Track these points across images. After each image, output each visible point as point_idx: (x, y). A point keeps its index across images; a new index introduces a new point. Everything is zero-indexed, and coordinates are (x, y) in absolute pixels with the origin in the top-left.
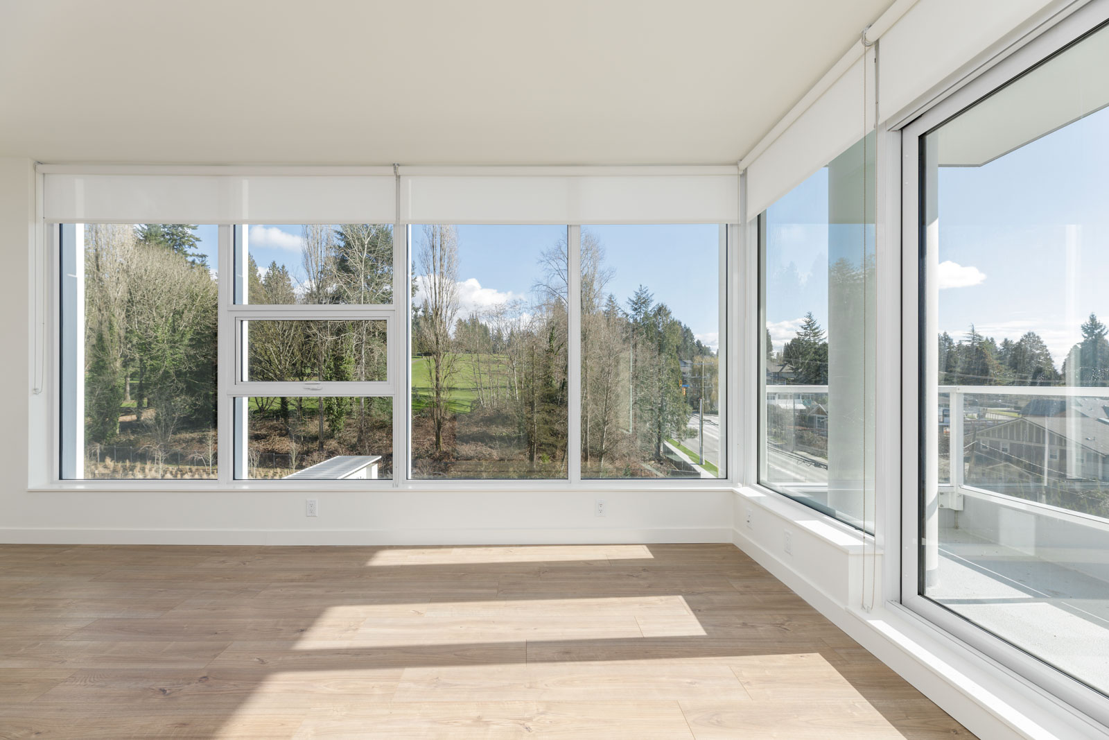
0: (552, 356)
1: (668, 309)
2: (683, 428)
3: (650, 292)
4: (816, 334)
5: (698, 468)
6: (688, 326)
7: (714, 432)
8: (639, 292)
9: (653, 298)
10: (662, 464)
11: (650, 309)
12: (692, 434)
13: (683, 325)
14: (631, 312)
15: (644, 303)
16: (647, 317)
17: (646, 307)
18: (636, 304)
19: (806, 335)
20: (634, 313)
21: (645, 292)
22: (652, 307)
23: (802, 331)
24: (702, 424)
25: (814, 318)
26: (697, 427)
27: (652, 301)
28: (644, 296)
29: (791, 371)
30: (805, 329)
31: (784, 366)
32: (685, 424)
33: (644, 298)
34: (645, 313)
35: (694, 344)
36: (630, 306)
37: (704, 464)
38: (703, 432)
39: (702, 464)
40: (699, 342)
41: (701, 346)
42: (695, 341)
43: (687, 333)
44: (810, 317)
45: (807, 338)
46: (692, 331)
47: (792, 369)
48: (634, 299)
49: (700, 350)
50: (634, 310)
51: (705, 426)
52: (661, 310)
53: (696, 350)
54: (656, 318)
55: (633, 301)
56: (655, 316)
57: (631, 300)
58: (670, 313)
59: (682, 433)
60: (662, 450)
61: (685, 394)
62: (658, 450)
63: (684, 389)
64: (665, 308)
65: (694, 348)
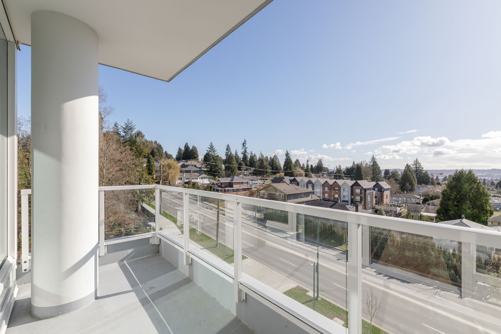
1: (143, 134)
3: (134, 124)
4: (214, 151)
6: (160, 143)
8: (126, 123)
9: (135, 127)
10: (139, 216)
11: (133, 133)
13: (158, 143)
15: (130, 129)
16: (131, 136)
17: (132, 132)
18: (125, 129)
19: (210, 151)
20: (124, 134)
21: (131, 124)
23: (209, 149)
25: (213, 144)
27: (134, 128)
28: (130, 125)
29: (205, 167)
30: (210, 149)
31: (203, 164)
33: (130, 127)
34: (131, 134)
35: (163, 153)
36: (122, 129)
40: (166, 152)
42: (164, 151)
43: (159, 147)
44: (211, 144)
45: (210, 153)
47: (205, 166)
48: (124, 127)
49: (167, 156)
53: (164, 156)
54: (136, 138)
55: (124, 128)
56: (135, 136)
57: (122, 127)
58: (144, 136)
59: (151, 198)
60: (140, 208)
61: (155, 178)
62: (137, 208)
63: (155, 176)
64: (141, 134)
65: (163, 155)
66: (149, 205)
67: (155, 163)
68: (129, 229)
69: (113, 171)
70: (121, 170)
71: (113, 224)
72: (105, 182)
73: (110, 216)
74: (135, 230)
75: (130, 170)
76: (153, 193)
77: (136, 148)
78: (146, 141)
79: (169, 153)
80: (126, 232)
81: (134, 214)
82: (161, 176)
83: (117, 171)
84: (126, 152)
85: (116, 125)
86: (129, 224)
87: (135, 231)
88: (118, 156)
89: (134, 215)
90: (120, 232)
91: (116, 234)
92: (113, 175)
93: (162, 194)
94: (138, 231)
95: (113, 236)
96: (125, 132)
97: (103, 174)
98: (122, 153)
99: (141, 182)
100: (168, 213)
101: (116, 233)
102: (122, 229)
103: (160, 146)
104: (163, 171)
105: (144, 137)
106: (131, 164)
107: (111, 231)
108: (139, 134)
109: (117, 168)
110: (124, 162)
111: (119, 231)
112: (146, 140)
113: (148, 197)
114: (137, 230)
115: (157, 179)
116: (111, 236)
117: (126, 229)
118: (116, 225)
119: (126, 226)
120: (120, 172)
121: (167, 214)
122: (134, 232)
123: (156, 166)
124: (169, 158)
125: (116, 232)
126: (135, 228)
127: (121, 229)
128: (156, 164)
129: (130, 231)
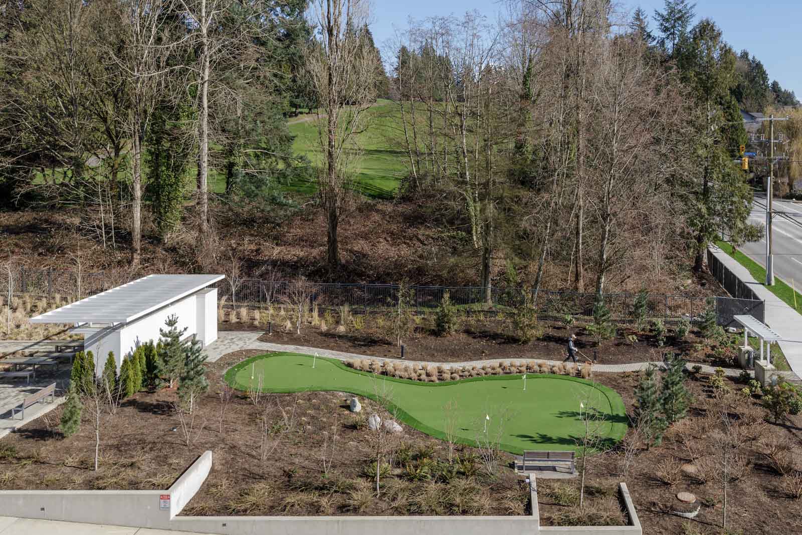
0: (528, 104)
1: (716, 29)
2: (740, 225)
5: (761, 292)
6: (758, 59)
7: (790, 229)
9: (694, 11)
10: (703, 285)
11: (689, 28)
12: (753, 234)
13: (750, 57)
14: (657, 33)
15: (679, 19)
16: (684, 39)
17: (684, 26)
18: (667, 20)
20: (663, 35)
22: (692, 24)
24: (771, 218)
26: (763, 221)
27: (692, 16)
28: (680, 7)
32: (743, 219)
33: (680, 11)
34: (682, 34)
35: (767, 86)
36: (657, 23)
37: (773, 284)
38: (773, 227)
39: (769, 284)
40: (775, 84)
41: (780, 91)
42: (770, 82)
43: (756, 71)
46: (765, 68)
48: (665, 13)
49: (778, 96)
50: (665, 31)
51: (776, 219)
52: (706, 31)
53: (771, 96)
54: (697, 41)
55: (662, 16)
56: (695, 39)
57: (659, 14)
58: (719, 34)
59: (739, 233)
60: (705, 260)
61: (746, 167)
62: (699, 260)
63: (747, 160)
64: (712, 27)
65: (767, 94)
66: (733, 253)
67: (745, 121)
68: (676, 323)
69: (635, 146)
70: (657, 141)
71: (635, 300)
72: (617, 175)
73: (629, 277)
74: (696, 329)
75: (680, 141)
76: (745, 218)
77: (697, 74)
78: (726, 51)
79: (784, 87)
80: (670, 331)
81: (688, 278)
82: (770, 161)
83: (646, 147)
84: (669, 87)
85: (638, 16)
86: (678, 307)
87: (692, 332)
88: (649, 102)
89: (690, 281)
90: (653, 328)
91: (643, 335)
92: (636, 157)
93: (773, 220)
94: (703, 337)
95: (635, 338)
96: (666, 30)
97: (612, 154)
98: (657, 91)
99: (712, 178)
100: (794, 289)
101: (643, 330)
102: (660, 320)
103: (759, 66)
104: (775, 145)
105: (721, 39)
106: (685, 124)
107: (631, 322)
108: (705, 31)
109: (647, 137)
110: (664, 116)
111: (651, 326)
112: (725, 46)
113: (731, 228)
114: (700, 332)
115: (751, 172)
116: (630, 337)
117: (669, 323)
118: (641, 306)
119: (668, 312)
120: (652, 147)
121: (791, 290)
122: (692, 336)
123: (746, 130)
124: (786, 104)
125: (642, 326)
126: (694, 323)
127: (654, 320)
128: (750, 126)
129: (680, 332)
